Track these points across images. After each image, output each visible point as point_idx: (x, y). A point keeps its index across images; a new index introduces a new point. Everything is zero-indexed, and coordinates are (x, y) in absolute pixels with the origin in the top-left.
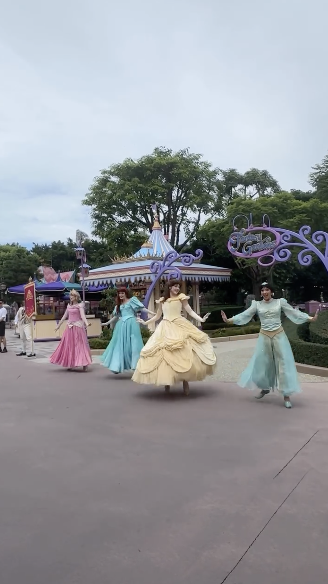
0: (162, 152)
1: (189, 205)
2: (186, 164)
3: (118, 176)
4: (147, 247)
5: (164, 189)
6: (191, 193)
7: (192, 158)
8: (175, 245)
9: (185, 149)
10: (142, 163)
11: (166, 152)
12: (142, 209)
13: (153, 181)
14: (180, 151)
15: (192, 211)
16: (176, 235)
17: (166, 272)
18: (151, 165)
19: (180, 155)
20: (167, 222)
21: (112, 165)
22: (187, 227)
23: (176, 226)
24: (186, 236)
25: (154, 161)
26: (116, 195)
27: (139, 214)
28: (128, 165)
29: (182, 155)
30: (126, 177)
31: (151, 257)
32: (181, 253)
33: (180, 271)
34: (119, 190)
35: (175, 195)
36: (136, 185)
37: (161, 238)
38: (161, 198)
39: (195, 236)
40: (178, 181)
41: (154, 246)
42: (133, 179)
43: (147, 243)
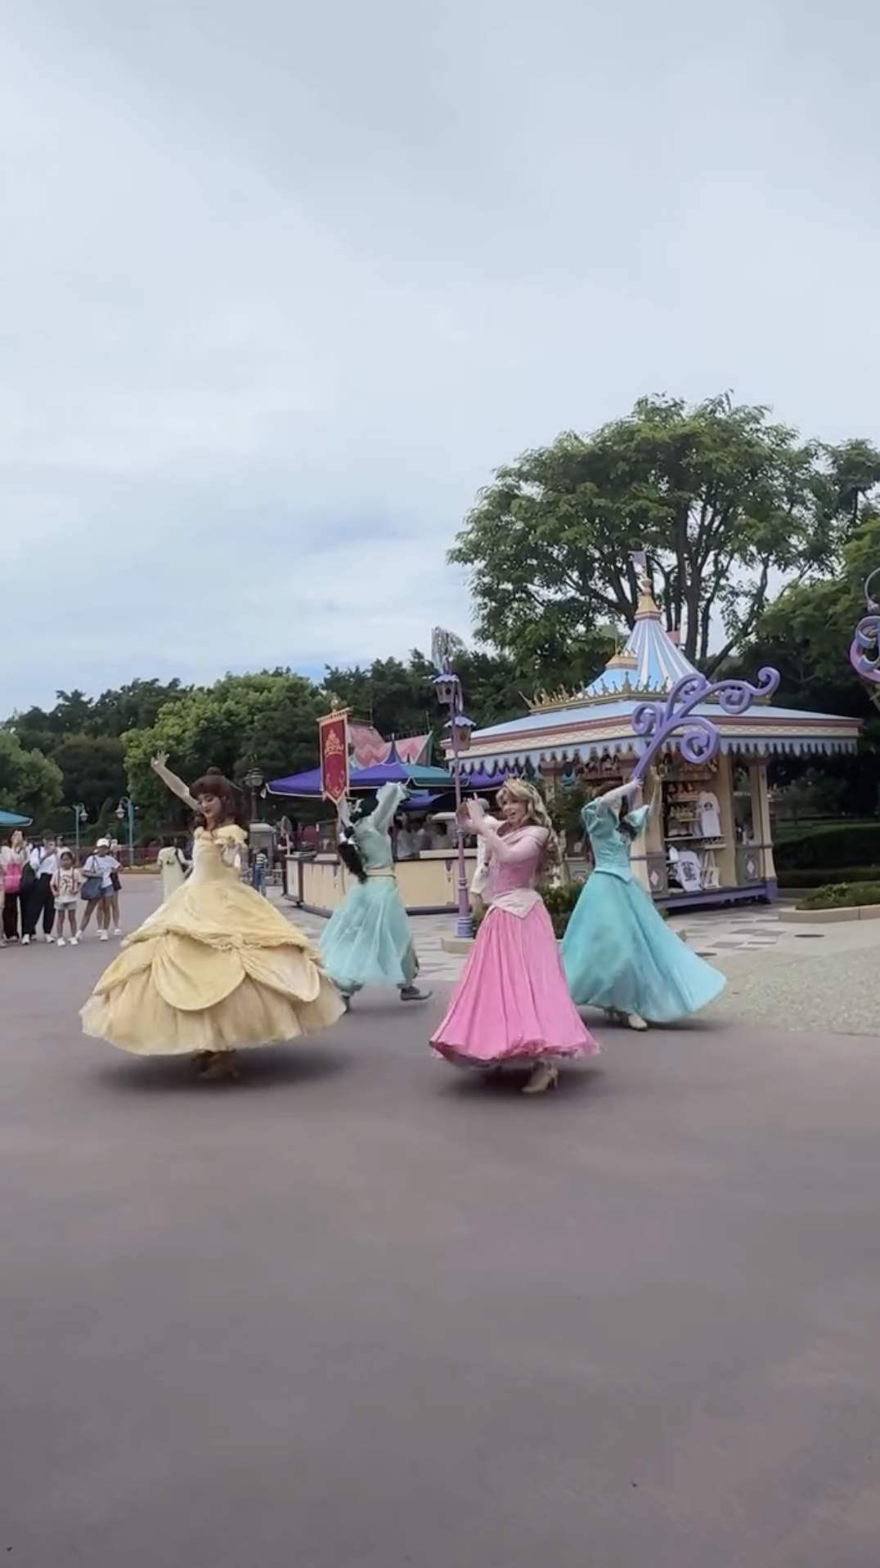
0: (658, 409)
1: (736, 547)
2: (725, 436)
3: (541, 482)
4: (622, 666)
5: (666, 508)
6: (740, 514)
7: (741, 418)
8: (698, 656)
9: (722, 396)
10: (604, 442)
11: (667, 409)
12: (606, 564)
13: (635, 488)
14: (707, 402)
15: (743, 563)
16: (700, 630)
17: (675, 732)
18: (628, 446)
19: (707, 414)
20: (674, 595)
21: (524, 453)
22: (731, 608)
23: (700, 607)
24: (727, 633)
25: (636, 435)
26: (535, 532)
27: (597, 580)
28: (567, 450)
30: (561, 483)
31: (633, 692)
32: (715, 680)
33: (715, 728)
34: (544, 519)
35: (694, 521)
36: (589, 503)
37: (659, 643)
38: (656, 532)
39: (751, 633)
40: (703, 484)
41: (641, 662)
42: (581, 488)
43: (621, 655)
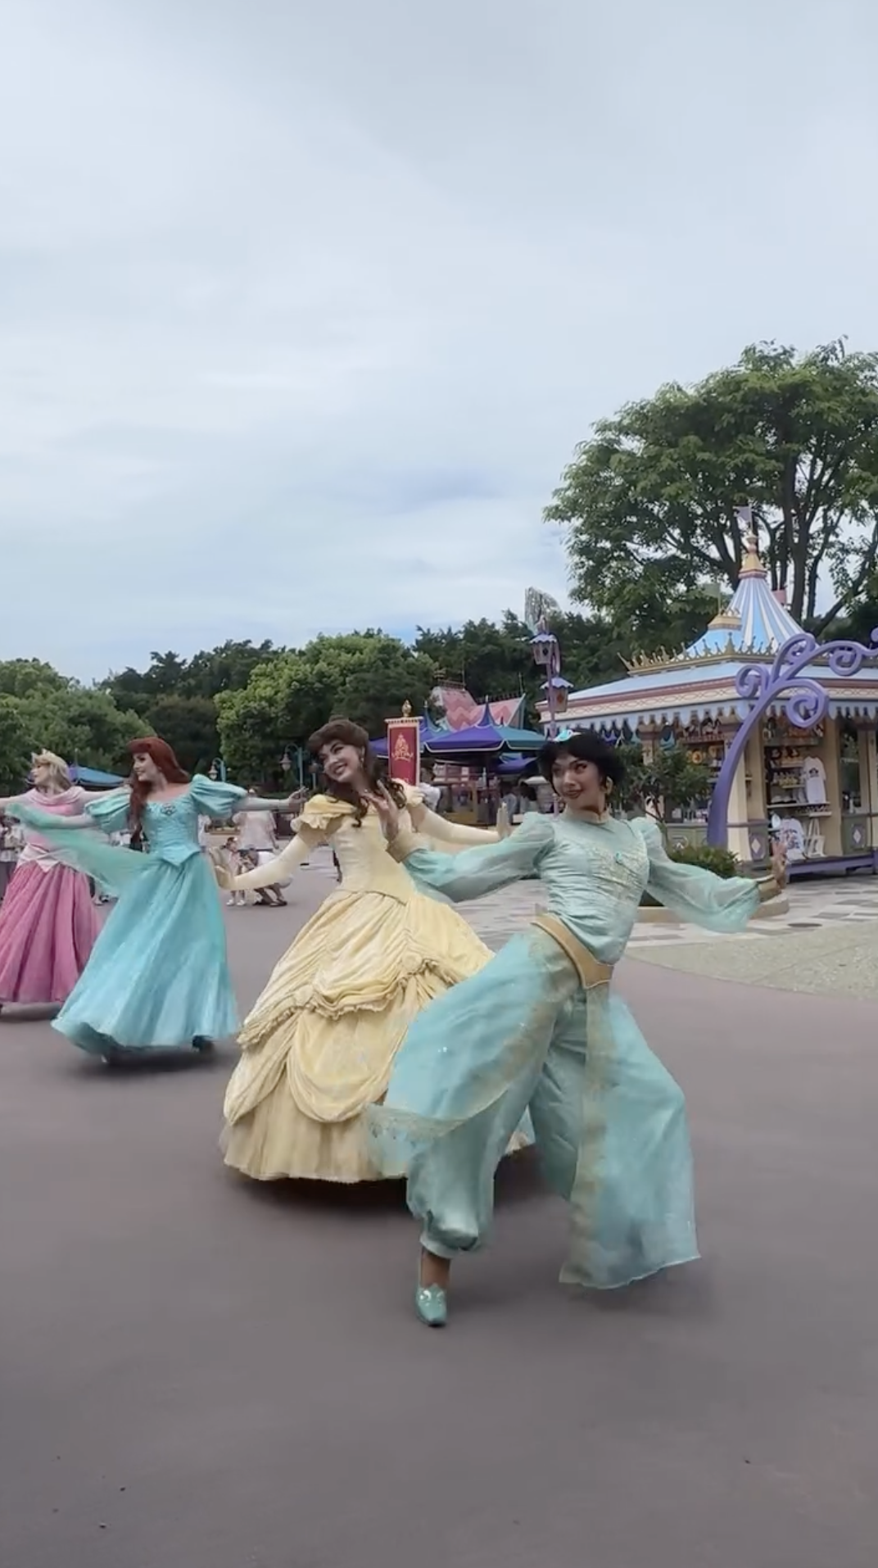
0: (767, 357)
1: (847, 502)
2: (838, 384)
3: (641, 436)
4: (724, 626)
5: (773, 462)
6: (852, 468)
7: (855, 365)
8: (804, 616)
9: (835, 342)
10: (709, 392)
11: (777, 357)
12: (708, 521)
13: (741, 441)
14: (819, 350)
15: (853, 519)
16: (807, 589)
17: (781, 695)
18: (734, 396)
19: (819, 361)
20: (779, 553)
21: (625, 406)
22: (840, 566)
23: (806, 565)
24: (836, 592)
25: (743, 385)
26: (635, 488)
27: (699, 537)
28: (670, 402)
29: (825, 359)
30: (664, 437)
31: (737, 654)
32: (824, 641)
33: (825, 691)
34: (645, 474)
35: (802, 476)
36: (692, 457)
37: (766, 604)
38: (762, 487)
39: (862, 591)
40: (813, 436)
41: (746, 623)
42: (684, 441)
43: (724, 615)
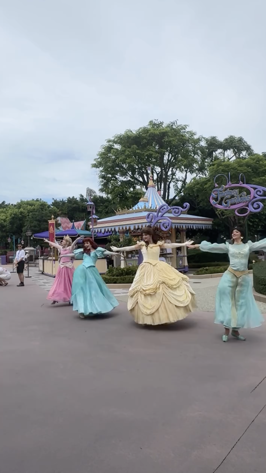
0: (156, 124)
1: (178, 166)
2: (175, 133)
3: (120, 144)
4: (143, 201)
5: (158, 154)
6: (179, 157)
7: (180, 128)
8: (166, 199)
9: (175, 121)
10: (139, 133)
11: (159, 124)
12: (139, 170)
13: (148, 148)
14: (170, 123)
15: (180, 171)
16: (167, 191)
17: (159, 221)
18: (147, 135)
19: (170, 126)
20: (160, 180)
21: (115, 135)
22: (176, 185)
23: (166, 184)
24: (175, 192)
25: (149, 132)
26: (118, 159)
27: (137, 175)
28: (128, 135)
30: (126, 145)
31: (147, 209)
32: (171, 206)
33: (170, 220)
34: (121, 156)
35: (166, 158)
36: (135, 151)
37: (155, 195)
38: (155, 161)
39: (182, 192)
40: (169, 147)
41: (149, 201)
42: (132, 147)
43: (144, 198)
